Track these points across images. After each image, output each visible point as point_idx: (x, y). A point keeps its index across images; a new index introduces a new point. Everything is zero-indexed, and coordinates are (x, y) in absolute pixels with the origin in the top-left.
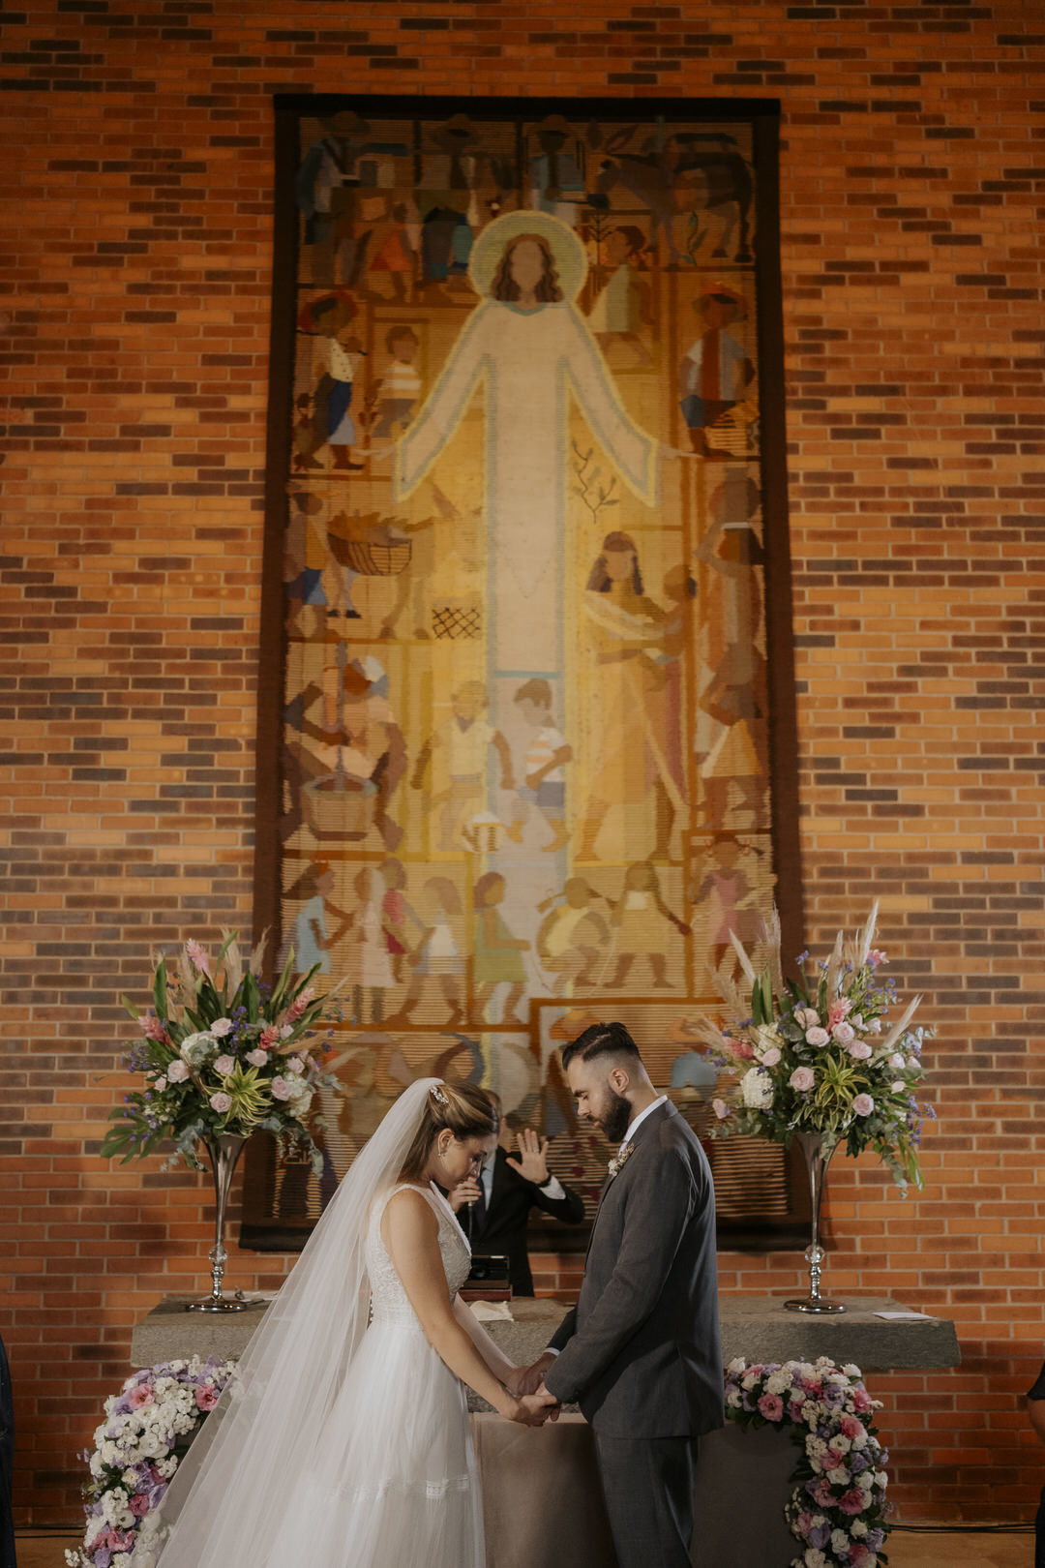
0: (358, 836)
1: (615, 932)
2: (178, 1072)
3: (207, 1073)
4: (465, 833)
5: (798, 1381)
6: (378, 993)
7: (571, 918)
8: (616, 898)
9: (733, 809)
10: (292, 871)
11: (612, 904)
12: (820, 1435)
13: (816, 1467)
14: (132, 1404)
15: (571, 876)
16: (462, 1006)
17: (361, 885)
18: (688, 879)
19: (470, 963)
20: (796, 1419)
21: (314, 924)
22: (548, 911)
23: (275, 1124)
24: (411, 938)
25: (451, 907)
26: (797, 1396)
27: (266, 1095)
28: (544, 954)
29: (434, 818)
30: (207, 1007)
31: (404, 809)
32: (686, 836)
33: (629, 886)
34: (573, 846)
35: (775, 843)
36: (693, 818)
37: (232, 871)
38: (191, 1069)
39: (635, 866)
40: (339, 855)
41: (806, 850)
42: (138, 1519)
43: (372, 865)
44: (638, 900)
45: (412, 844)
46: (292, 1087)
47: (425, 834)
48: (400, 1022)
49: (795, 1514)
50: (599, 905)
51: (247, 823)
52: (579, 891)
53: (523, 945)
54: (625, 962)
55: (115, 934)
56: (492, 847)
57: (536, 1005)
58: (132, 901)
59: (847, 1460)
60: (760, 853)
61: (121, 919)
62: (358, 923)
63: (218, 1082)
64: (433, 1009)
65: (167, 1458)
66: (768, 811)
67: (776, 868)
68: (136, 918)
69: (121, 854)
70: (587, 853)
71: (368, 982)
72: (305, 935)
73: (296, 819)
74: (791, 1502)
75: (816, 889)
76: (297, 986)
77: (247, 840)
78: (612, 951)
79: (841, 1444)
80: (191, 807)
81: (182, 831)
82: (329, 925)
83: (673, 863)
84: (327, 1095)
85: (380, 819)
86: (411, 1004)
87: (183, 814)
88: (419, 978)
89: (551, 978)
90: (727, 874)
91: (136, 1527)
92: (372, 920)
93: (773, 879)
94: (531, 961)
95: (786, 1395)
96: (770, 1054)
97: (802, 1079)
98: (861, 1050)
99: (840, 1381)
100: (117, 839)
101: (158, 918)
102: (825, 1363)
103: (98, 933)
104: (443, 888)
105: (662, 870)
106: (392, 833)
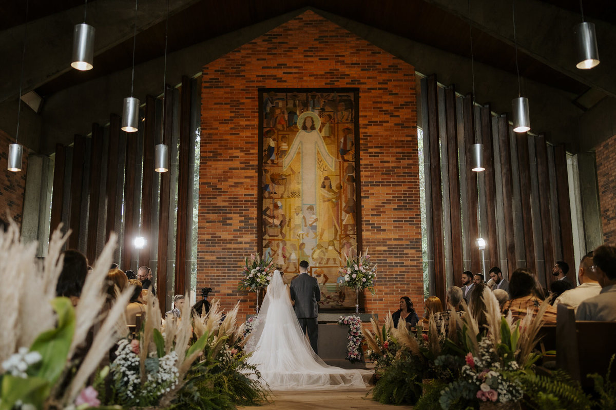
0: (277, 236)
1: (326, 254)
2: (251, 275)
3: (256, 275)
4: (297, 235)
5: (350, 319)
7: (318, 251)
8: (326, 247)
9: (349, 230)
10: (265, 243)
11: (326, 249)
12: (352, 325)
13: (352, 330)
16: (297, 268)
17: (278, 245)
18: (340, 244)
19: (299, 260)
20: (349, 324)
21: (269, 253)
24: (287, 255)
25: (295, 249)
27: (266, 279)
28: (313, 258)
29: (292, 232)
30: (255, 266)
31: (286, 231)
32: (340, 236)
33: (329, 245)
34: (318, 238)
35: (357, 237)
36: (341, 232)
37: (253, 243)
38: (253, 275)
39: (330, 242)
40: (274, 240)
41: (363, 238)
43: (280, 241)
44: (331, 248)
45: (287, 237)
47: (290, 235)
48: (286, 271)
49: (349, 337)
51: (256, 234)
52: (319, 246)
53: (309, 257)
54: (328, 259)
55: (231, 255)
56: (303, 238)
58: (234, 249)
59: (356, 329)
60: (354, 239)
61: (232, 252)
62: (277, 252)
63: (258, 277)
66: (356, 231)
67: (357, 242)
68: (235, 252)
69: (232, 240)
70: (321, 239)
71: (280, 264)
72: (267, 255)
73: (265, 233)
74: (348, 335)
75: (365, 246)
76: (269, 262)
77: (256, 237)
78: (326, 257)
79: (355, 327)
80: (245, 231)
81: (243, 235)
82: (272, 253)
85: (281, 233)
86: (287, 268)
87: (243, 232)
88: (289, 263)
89: (314, 263)
90: (348, 243)
92: (280, 252)
93: (356, 244)
95: (348, 320)
96: (349, 272)
97: (354, 276)
98: (364, 271)
99: (356, 318)
100: (231, 237)
101: (239, 252)
102: (354, 316)
103: (228, 255)
104: (293, 246)
105: (335, 242)
106: (283, 235)
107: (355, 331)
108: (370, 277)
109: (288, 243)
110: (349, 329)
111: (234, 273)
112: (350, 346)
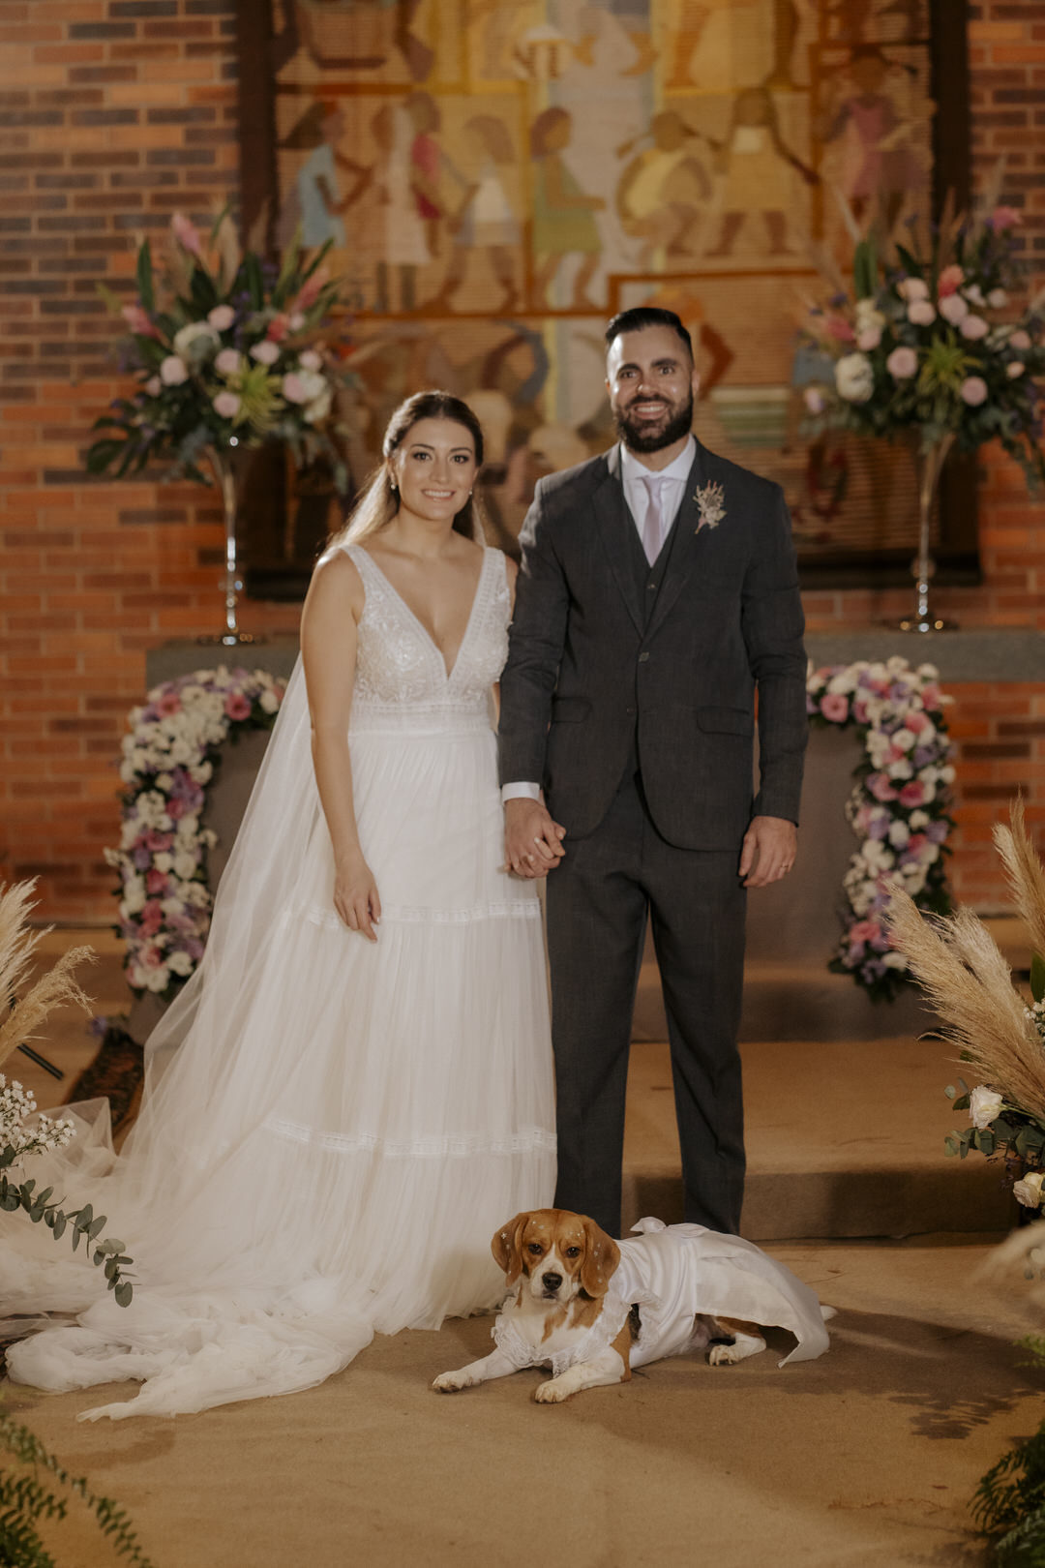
0: (375, 62)
1: (719, 183)
2: (173, 371)
3: (206, 373)
4: (517, 55)
5: (864, 681)
6: (408, 272)
7: (661, 166)
8: (720, 136)
9: (879, 14)
10: (289, 112)
11: (715, 146)
12: (883, 731)
13: (877, 762)
14: (160, 713)
15: (659, 108)
16: (519, 284)
17: (382, 128)
18: (817, 109)
19: (528, 231)
20: (860, 718)
21: (321, 183)
22: (630, 158)
23: (290, 430)
24: (449, 197)
25: (501, 154)
26: (863, 696)
27: (279, 395)
28: (625, 213)
29: (475, 35)
30: (201, 299)
31: (434, 25)
32: (814, 51)
33: (738, 120)
34: (663, 68)
35: (935, 58)
36: (823, 26)
37: (209, 115)
38: (189, 367)
39: (744, 95)
40: (352, 89)
41: (976, 66)
42: (175, 822)
43: (395, 101)
44: (750, 140)
45: (446, 71)
46: (307, 385)
47: (464, 58)
48: (439, 309)
49: (855, 811)
50: (697, 148)
51: (226, 48)
52: (670, 129)
53: (598, 203)
54: (733, 222)
55: (61, 203)
56: (553, 72)
57: (616, 282)
58: (81, 159)
59: (909, 755)
60: (913, 71)
61: (67, 182)
62: (379, 179)
63: (222, 383)
64: (480, 291)
65: (201, 764)
66: (924, 14)
67: (935, 91)
68: (88, 181)
69: (63, 96)
70: (681, 77)
71: (396, 257)
72: (309, 196)
73: (291, 42)
74: (853, 799)
75: (990, 119)
76: (307, 266)
77: (229, 71)
78: (714, 209)
79: (904, 739)
80: (153, 30)
81: (141, 64)
82: (340, 184)
83: (797, 89)
84: (347, 400)
85: (404, 39)
86: (452, 284)
87: (140, 39)
88: (461, 251)
89: (634, 246)
90: (871, 100)
91: (174, 831)
92: (397, 175)
93: (928, 107)
94: (607, 223)
95: (851, 696)
96: (869, 337)
97: (902, 362)
98: (975, 328)
99: (911, 680)
100: (56, 77)
101: (116, 180)
102: (897, 664)
103: (40, 202)
104: (488, 130)
105: (782, 98)
106: (420, 59)
107: (900, 770)
108: (1015, 369)
109: (454, 115)
110: (854, 759)
111: (84, 327)
112: (867, 878)
